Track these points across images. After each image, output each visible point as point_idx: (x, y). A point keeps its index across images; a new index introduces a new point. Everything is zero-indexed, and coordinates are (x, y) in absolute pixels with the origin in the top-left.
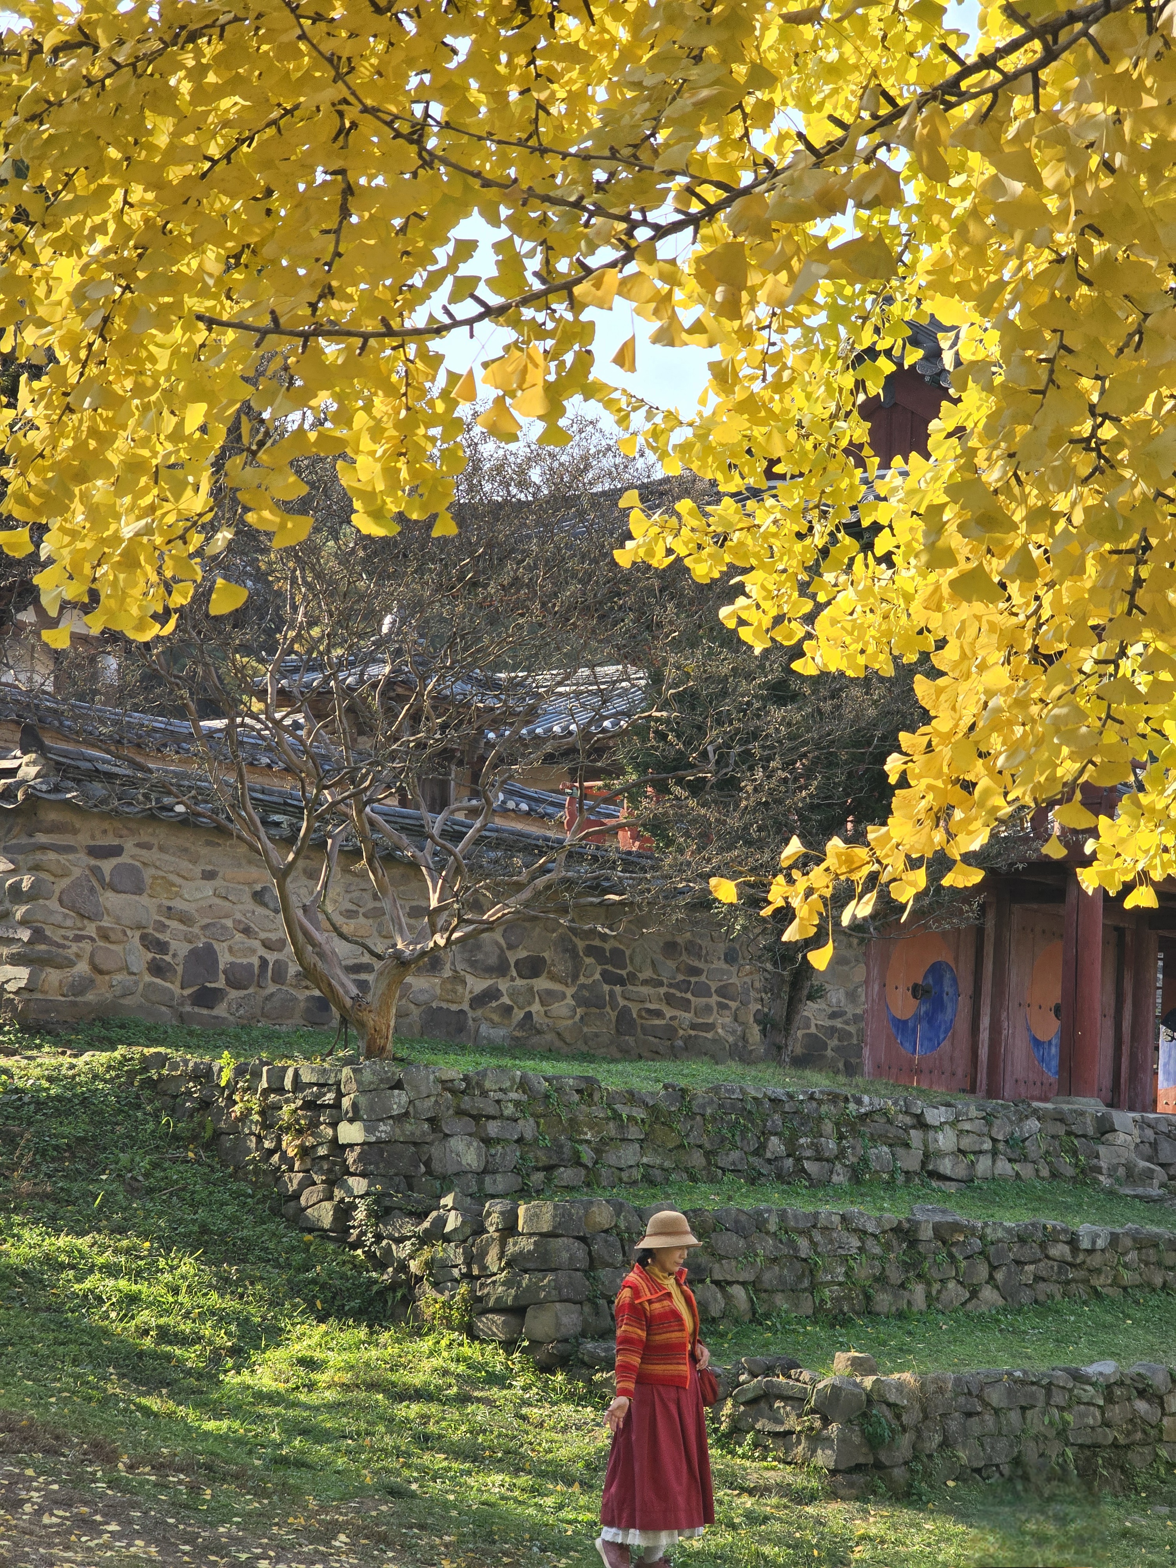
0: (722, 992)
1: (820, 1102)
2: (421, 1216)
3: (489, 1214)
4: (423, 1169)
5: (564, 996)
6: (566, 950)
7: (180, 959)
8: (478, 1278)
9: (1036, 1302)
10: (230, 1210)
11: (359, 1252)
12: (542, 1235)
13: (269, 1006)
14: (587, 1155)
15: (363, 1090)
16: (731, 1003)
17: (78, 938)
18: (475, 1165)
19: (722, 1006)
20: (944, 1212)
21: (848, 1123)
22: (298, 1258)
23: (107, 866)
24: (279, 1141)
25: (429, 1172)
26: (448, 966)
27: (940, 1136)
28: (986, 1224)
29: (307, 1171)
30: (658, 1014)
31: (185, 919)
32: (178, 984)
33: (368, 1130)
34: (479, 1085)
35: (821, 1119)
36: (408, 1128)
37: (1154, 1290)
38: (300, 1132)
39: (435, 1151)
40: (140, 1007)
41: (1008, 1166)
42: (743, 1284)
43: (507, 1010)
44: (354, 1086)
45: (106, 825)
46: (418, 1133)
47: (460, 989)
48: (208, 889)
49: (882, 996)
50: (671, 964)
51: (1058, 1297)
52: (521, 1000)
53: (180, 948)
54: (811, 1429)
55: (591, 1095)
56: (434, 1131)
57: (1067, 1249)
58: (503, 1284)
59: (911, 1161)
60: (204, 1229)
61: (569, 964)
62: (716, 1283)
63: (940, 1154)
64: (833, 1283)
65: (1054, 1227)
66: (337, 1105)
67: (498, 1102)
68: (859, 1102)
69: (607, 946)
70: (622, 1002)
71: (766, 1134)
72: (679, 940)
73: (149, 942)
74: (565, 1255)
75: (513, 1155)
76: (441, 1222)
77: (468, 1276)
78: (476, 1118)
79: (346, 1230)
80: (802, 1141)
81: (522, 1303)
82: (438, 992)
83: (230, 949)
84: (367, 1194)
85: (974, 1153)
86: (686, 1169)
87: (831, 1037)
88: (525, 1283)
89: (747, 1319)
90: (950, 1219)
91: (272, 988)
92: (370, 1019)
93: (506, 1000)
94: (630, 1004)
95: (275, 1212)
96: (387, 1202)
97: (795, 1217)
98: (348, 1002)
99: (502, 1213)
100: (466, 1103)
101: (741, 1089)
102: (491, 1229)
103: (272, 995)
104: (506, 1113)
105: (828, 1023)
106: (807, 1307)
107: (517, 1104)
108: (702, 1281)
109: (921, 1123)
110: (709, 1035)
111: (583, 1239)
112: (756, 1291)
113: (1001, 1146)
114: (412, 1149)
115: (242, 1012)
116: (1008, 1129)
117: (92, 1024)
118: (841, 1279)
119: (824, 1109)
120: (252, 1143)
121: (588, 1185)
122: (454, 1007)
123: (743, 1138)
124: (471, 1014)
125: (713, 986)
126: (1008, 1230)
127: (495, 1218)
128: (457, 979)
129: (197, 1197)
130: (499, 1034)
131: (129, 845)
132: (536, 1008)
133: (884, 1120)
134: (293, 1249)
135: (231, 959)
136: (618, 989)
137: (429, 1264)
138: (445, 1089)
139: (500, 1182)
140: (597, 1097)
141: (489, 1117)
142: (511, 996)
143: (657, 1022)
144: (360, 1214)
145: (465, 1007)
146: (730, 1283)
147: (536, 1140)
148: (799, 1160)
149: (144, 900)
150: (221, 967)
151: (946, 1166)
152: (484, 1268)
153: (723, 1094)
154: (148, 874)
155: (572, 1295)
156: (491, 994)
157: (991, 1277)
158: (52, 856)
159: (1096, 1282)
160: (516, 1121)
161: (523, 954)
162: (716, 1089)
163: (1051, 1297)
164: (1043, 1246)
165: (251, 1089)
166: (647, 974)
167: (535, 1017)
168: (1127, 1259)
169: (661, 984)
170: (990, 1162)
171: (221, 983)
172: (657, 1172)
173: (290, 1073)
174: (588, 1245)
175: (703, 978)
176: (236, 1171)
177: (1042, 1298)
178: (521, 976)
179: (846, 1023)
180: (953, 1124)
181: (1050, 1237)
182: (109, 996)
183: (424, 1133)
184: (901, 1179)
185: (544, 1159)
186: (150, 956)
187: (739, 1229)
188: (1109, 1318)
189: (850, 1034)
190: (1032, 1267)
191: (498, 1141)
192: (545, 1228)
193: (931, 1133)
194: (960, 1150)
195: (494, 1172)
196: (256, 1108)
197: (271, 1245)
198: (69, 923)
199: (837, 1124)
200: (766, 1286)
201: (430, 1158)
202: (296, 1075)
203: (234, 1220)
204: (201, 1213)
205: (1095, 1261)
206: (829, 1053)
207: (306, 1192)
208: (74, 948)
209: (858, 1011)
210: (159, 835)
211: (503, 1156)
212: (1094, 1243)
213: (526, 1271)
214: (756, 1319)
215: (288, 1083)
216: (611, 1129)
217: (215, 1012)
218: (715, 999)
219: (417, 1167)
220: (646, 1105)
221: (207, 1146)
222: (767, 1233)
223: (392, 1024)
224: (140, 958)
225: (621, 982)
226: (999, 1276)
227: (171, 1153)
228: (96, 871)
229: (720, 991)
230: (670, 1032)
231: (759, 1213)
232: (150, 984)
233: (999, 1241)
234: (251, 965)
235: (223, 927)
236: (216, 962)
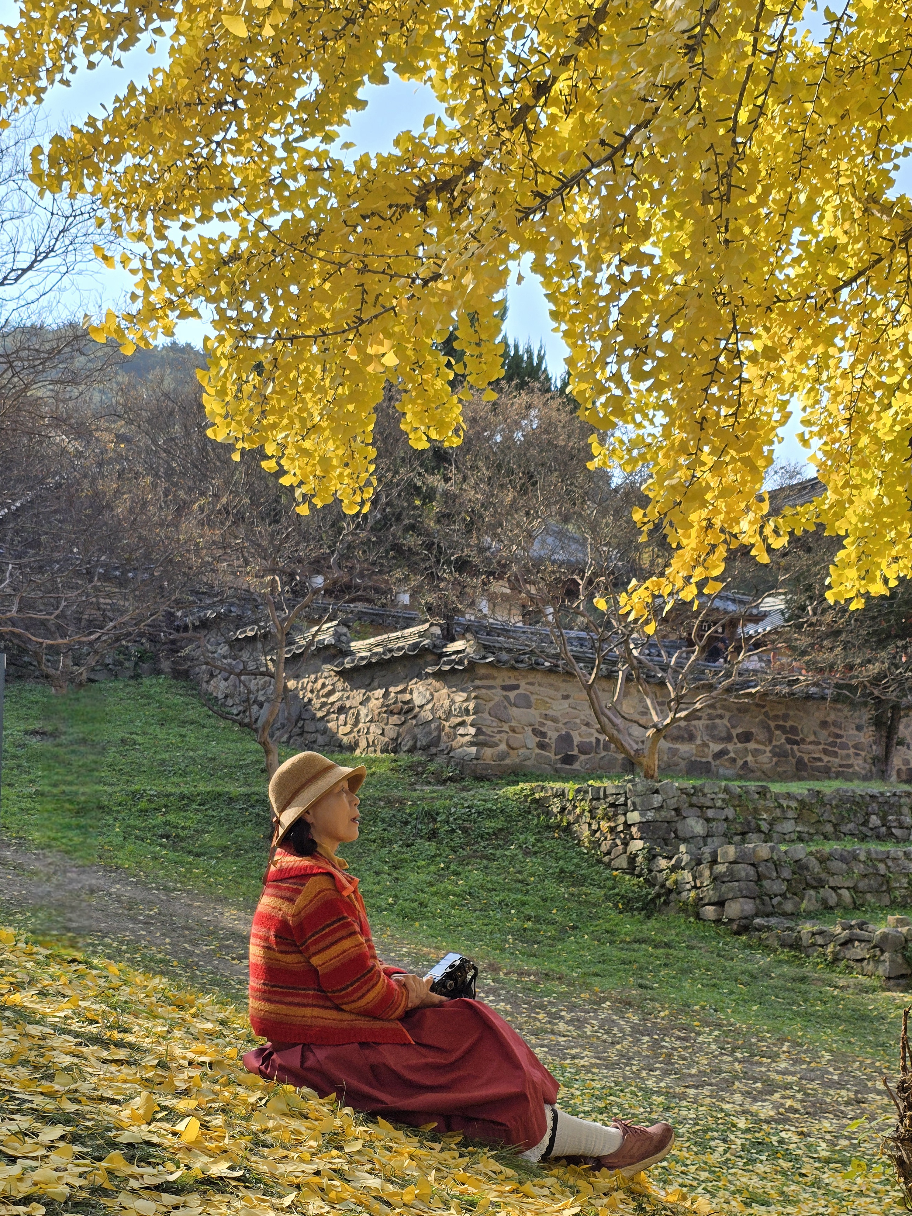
0: (856, 747)
1: (900, 797)
2: (670, 858)
3: (703, 854)
4: (673, 835)
5: (765, 752)
6: (764, 728)
7: (553, 740)
8: (700, 888)
10: (575, 861)
11: (641, 879)
12: (731, 863)
13: (602, 762)
14: (764, 826)
15: (637, 795)
16: (861, 753)
17: (500, 732)
18: (701, 832)
19: (856, 755)
22: (610, 883)
23: (512, 695)
24: (599, 825)
25: (677, 837)
26: (699, 738)
29: (613, 839)
30: (820, 760)
31: (554, 720)
32: (553, 753)
33: (641, 815)
34: (701, 791)
35: (900, 806)
36: (663, 814)
38: (609, 819)
39: (679, 826)
40: (534, 766)
42: (847, 888)
43: (734, 760)
44: (633, 793)
45: (510, 674)
46: (669, 816)
47: (706, 750)
48: (565, 704)
50: (825, 732)
52: (741, 754)
53: (552, 735)
54: (875, 956)
55: (765, 795)
56: (677, 815)
58: (713, 890)
60: (562, 871)
61: (767, 734)
62: (832, 888)
64: (901, 888)
66: (625, 804)
67: (712, 799)
69: (788, 725)
70: (798, 754)
71: (868, 814)
72: (828, 719)
73: (535, 732)
74: (743, 874)
75: (722, 827)
76: (680, 860)
77: (695, 887)
78: (701, 808)
79: (634, 869)
80: (890, 818)
81: (723, 899)
82: (694, 751)
83: (580, 734)
84: (643, 848)
86: (823, 834)
88: (723, 889)
89: (851, 907)
91: (603, 753)
92: (645, 761)
93: (732, 755)
94: (802, 755)
95: (599, 862)
96: (653, 852)
97: (876, 853)
98: (633, 753)
99: (709, 854)
100: (694, 800)
101: (852, 791)
102: (705, 862)
103: (603, 757)
106: (886, 900)
107: (723, 800)
108: (823, 887)
111: (753, 865)
112: (855, 892)
114: (666, 825)
115: (588, 764)
117: (509, 775)
118: (906, 885)
119: (903, 800)
120: (586, 826)
122: (704, 760)
123: (855, 816)
124: (713, 763)
125: (851, 744)
127: (706, 855)
128: (705, 745)
129: (559, 855)
130: (729, 771)
131: (522, 683)
132: (750, 758)
134: (608, 879)
135: (580, 739)
136: (795, 747)
137: (675, 882)
138: (682, 793)
139: (716, 841)
140: (768, 796)
141: (708, 808)
142: (735, 752)
143: (819, 764)
144: (640, 859)
145: (710, 759)
146: (840, 888)
147: (735, 819)
148: (889, 828)
149: (532, 711)
150: (575, 743)
152: (702, 882)
153: (842, 793)
154: (533, 698)
155: (749, 894)
156: (724, 752)
158: (483, 691)
160: (723, 809)
161: (740, 730)
162: (838, 792)
165: (584, 800)
166: (812, 738)
167: (750, 764)
169: (820, 744)
171: (575, 752)
172: (806, 835)
173: (602, 789)
174: (756, 868)
175: (844, 740)
176: (579, 842)
178: (740, 742)
182: (518, 760)
183: (672, 816)
185: (740, 829)
186: (537, 739)
187: (842, 859)
191: (714, 820)
192: (731, 859)
195: (713, 836)
196: (587, 808)
197: (596, 878)
198: (494, 724)
200: (861, 889)
201: (676, 829)
202: (605, 790)
203: (577, 866)
208: (498, 737)
210: (538, 678)
211: (717, 827)
213: (723, 882)
214: (856, 907)
215: (601, 796)
216: (778, 813)
217: (574, 767)
218: (852, 751)
219: (669, 834)
220: (797, 800)
221: (564, 830)
222: (860, 861)
223: (657, 762)
224: (532, 741)
225: (797, 743)
227: (546, 834)
228: (506, 697)
230: (827, 769)
231: (854, 851)
232: (538, 754)
234: (591, 742)
235: (575, 723)
236: (572, 741)
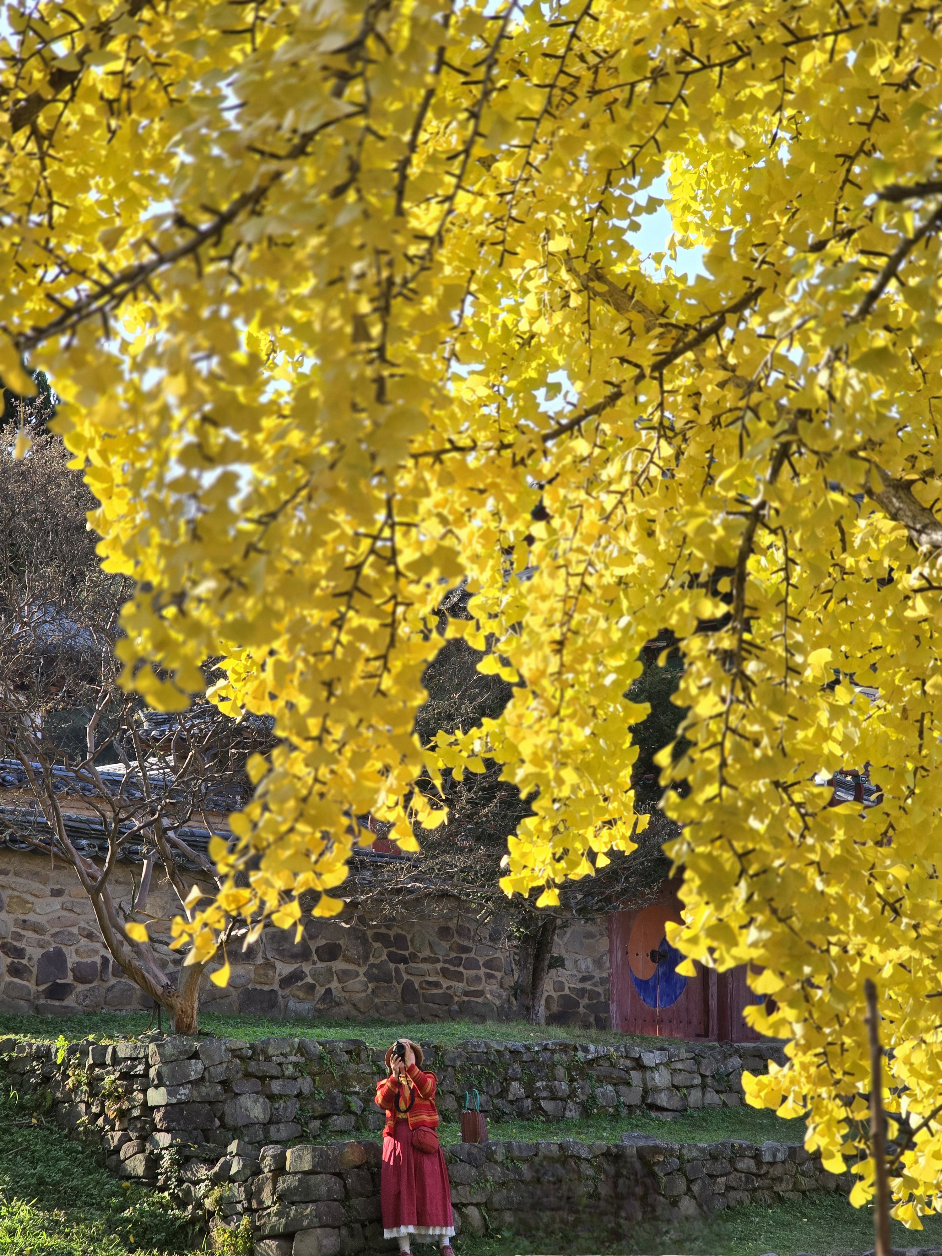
0: (489, 965)
1: (553, 1052)
2: (212, 1162)
3: (264, 1158)
4: (217, 1123)
5: (357, 975)
6: (357, 938)
7: (35, 962)
8: (256, 1211)
9: (728, 1207)
10: (63, 1164)
11: (166, 1194)
12: (304, 1173)
13: (110, 995)
14: (356, 1104)
15: (165, 1062)
16: (496, 974)
18: (261, 1116)
19: (489, 976)
20: (646, 1138)
21: (577, 1068)
22: (116, 1201)
24: (103, 1106)
25: (223, 1125)
26: (260, 955)
27: (656, 1076)
28: (683, 1146)
29: (125, 1130)
30: (437, 985)
31: (38, 929)
32: (33, 981)
33: (169, 1093)
34: (264, 1052)
35: (554, 1065)
36: (204, 1090)
37: (828, 1192)
38: (119, 1098)
39: (228, 1108)
40: (2, 1002)
41: (716, 1097)
42: (477, 1205)
43: (311, 988)
44: (158, 1058)
46: (212, 1093)
47: (271, 973)
48: (56, 904)
49: (626, 962)
50: (446, 945)
51: (747, 1202)
52: (321, 979)
53: (34, 954)
55: (358, 1055)
56: (226, 1091)
57: (752, 1162)
58: (276, 1215)
59: (633, 1096)
60: (41, 1181)
61: (361, 948)
63: (657, 1090)
65: (741, 1146)
66: (146, 1075)
67: (280, 1064)
68: (586, 1050)
69: (392, 933)
70: (406, 977)
71: (507, 1080)
72: (450, 924)
73: (8, 950)
74: (324, 1189)
75: (292, 1108)
76: (227, 1166)
77: (249, 1210)
78: (262, 1079)
79: (155, 1177)
80: (538, 1084)
81: (291, 1229)
82: (252, 975)
83: (77, 951)
84: (171, 1146)
85: (687, 1087)
87: (582, 997)
88: (292, 1213)
89: (480, 1234)
90: (651, 1143)
92: (178, 1003)
93: (309, 980)
94: (412, 978)
95: (100, 1164)
96: (187, 1152)
97: (519, 1147)
98: (159, 990)
99: (273, 1157)
100: (253, 1067)
101: (486, 1044)
102: (266, 1170)
103: (113, 986)
104: (287, 1073)
105: (579, 986)
109: (639, 1065)
110: (480, 1000)
111: (339, 1175)
112: (488, 1211)
113: (709, 1081)
114: (208, 1107)
115: (88, 1001)
116: (714, 1066)
119: (557, 1057)
120: (82, 1107)
121: (358, 1129)
122: (266, 988)
123: (489, 1084)
124: (280, 993)
125: (481, 961)
126: (702, 1150)
127: (268, 1161)
128: (268, 965)
129: (37, 1155)
130: (304, 1007)
132: (335, 985)
133: (607, 1064)
134: (113, 1194)
135: (77, 959)
136: (402, 966)
137: (219, 1201)
138: (235, 1056)
139: (282, 1131)
140: (363, 1056)
141: (272, 1078)
142: (313, 976)
143: (435, 991)
144: (166, 1162)
145: (276, 987)
146: (465, 1205)
147: (312, 1094)
148: (536, 1100)
149: (3, 915)
150: (69, 966)
151: (663, 1099)
152: (260, 1202)
153: (470, 1048)
154: (5, 895)
155: (330, 1221)
156: (296, 976)
157: (689, 1189)
159: (779, 1188)
160: (295, 1079)
161: (322, 942)
162: (464, 1046)
163: (741, 1203)
164: (731, 1161)
165: (80, 1065)
166: (426, 953)
167: (335, 993)
168: (804, 1168)
169: (438, 961)
170: (700, 1094)
171: (69, 980)
173: (110, 1050)
174: (343, 1180)
175: (472, 955)
176: (70, 1132)
177: (733, 1204)
178: (321, 960)
179: (595, 985)
180: (667, 1065)
181: (738, 1154)
183: (217, 1094)
184: (624, 1112)
185: (320, 1110)
186: (9, 960)
187: (471, 1161)
188: (788, 1217)
189: (598, 994)
190: (723, 1179)
191: (280, 1096)
192: (307, 1167)
193: (648, 1073)
194: (674, 1086)
195: (278, 1123)
196: (84, 1080)
197: (95, 1192)
199: (568, 1069)
200: (496, 1205)
201: (223, 1114)
202: (114, 1051)
203: (66, 1172)
204: (39, 1168)
205: (777, 1171)
206: (581, 1010)
207: (125, 1146)
209: (605, 975)
210: (14, 863)
211: (285, 1108)
212: (775, 1156)
213: (293, 1203)
214: (489, 1234)
215: (108, 1060)
218: (483, 971)
219: (212, 1121)
221: (47, 1113)
222: (496, 1162)
223: (196, 1005)
225: (404, 960)
226: (696, 1188)
227: (18, 1120)
229: (487, 964)
230: (447, 999)
231: (489, 1146)
232: (10, 983)
233: (695, 1159)
234: (95, 963)
235: (70, 934)
236: (65, 962)
